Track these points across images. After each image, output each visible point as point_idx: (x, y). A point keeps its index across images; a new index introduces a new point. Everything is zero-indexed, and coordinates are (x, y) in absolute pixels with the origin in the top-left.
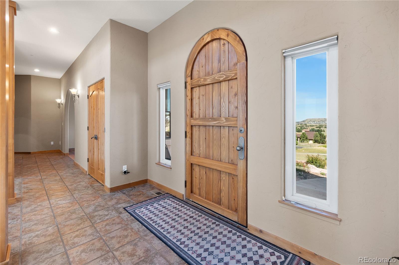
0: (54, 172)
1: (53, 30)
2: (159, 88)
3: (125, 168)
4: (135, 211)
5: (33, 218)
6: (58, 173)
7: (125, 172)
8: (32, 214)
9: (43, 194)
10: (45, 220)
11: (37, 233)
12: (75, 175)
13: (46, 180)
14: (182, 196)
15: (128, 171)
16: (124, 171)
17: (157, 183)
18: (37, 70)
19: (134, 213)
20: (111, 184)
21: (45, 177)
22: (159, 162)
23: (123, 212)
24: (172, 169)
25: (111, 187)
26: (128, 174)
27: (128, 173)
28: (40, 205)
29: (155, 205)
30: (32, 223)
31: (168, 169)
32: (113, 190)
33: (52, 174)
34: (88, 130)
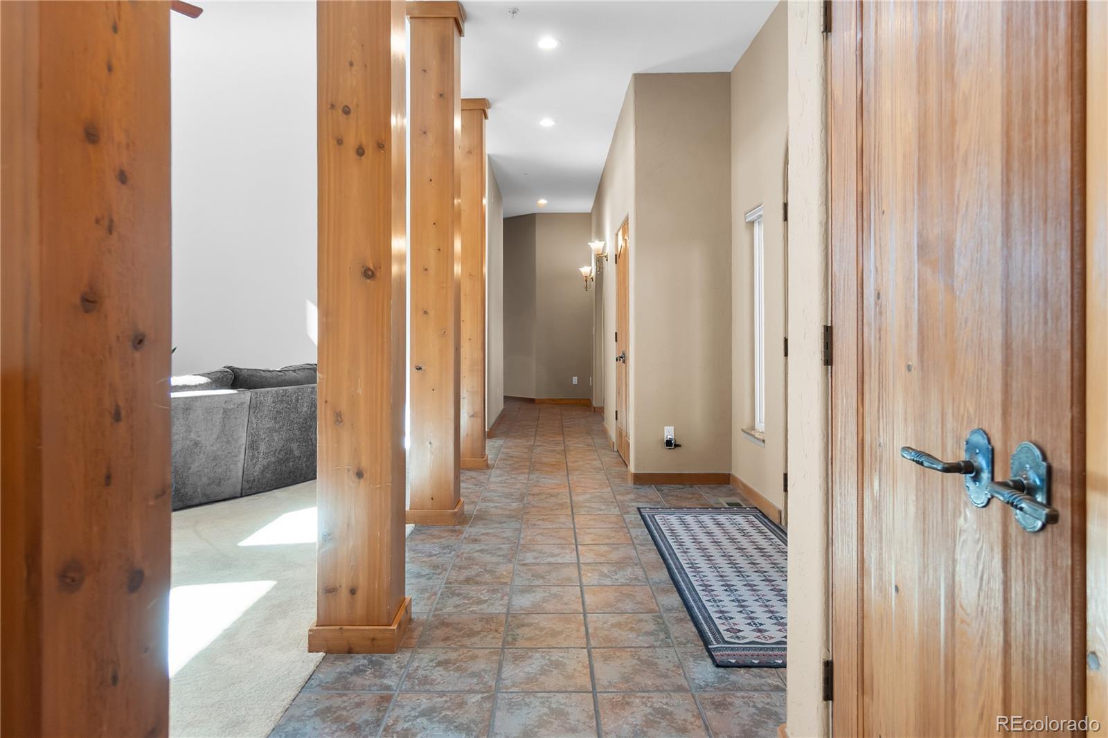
0: (560, 438)
1: (547, 123)
2: (752, 223)
3: (669, 433)
4: (655, 516)
5: (500, 489)
6: (564, 440)
7: (669, 443)
8: (500, 485)
9: (525, 466)
10: (512, 495)
11: (497, 504)
12: (591, 448)
13: (540, 448)
14: (777, 515)
15: (677, 440)
16: (667, 441)
17: (745, 486)
18: (542, 202)
19: (650, 518)
20: (636, 466)
21: (539, 444)
22: (753, 428)
23: (633, 512)
24: (766, 442)
25: (637, 472)
26: (677, 448)
27: (677, 446)
28: (514, 478)
29: (705, 518)
30: (496, 494)
31: (757, 442)
32: (641, 479)
33: (553, 441)
34: (616, 341)
